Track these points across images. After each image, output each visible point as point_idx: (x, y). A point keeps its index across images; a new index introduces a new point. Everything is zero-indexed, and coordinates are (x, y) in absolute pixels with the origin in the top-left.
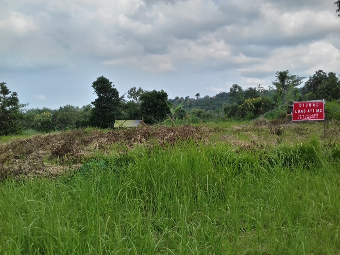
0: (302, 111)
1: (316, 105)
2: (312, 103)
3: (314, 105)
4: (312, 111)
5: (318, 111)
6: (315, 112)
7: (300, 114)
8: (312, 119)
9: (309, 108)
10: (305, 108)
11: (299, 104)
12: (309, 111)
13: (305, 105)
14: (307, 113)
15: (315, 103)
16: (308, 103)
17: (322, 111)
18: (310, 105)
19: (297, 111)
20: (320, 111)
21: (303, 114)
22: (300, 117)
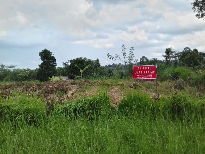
0: (139, 73)
1: (150, 68)
2: (147, 67)
3: (149, 68)
4: (147, 72)
5: (152, 72)
6: (150, 73)
7: (138, 74)
8: (147, 78)
9: (144, 70)
10: (142, 70)
11: (137, 67)
12: (145, 72)
13: (142, 67)
14: (143, 74)
15: (150, 67)
16: (144, 67)
17: (155, 72)
18: (146, 68)
19: (136, 72)
20: (153, 72)
21: (140, 74)
22: (138, 76)
